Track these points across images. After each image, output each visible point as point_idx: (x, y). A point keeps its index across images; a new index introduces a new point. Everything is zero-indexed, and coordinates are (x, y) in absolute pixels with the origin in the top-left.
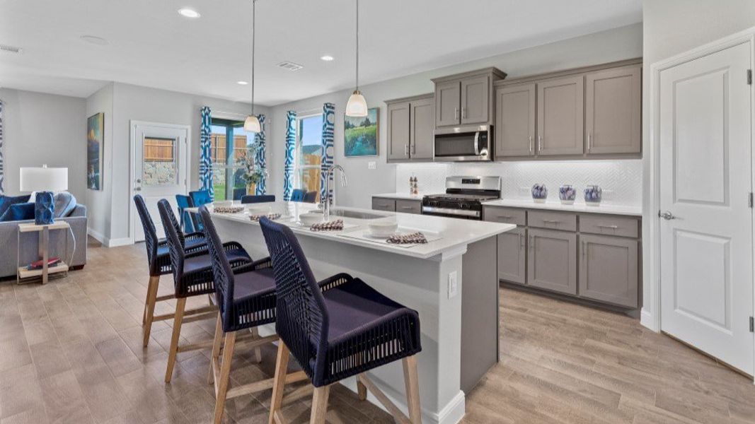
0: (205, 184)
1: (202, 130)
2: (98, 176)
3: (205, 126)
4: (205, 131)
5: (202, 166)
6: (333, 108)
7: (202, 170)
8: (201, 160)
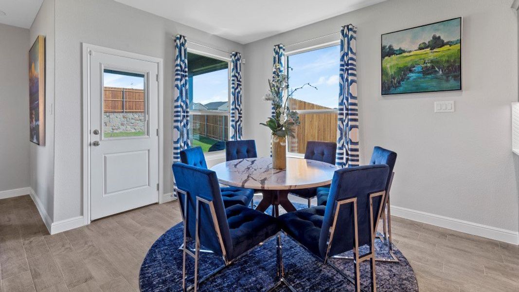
0: (182, 135)
1: (177, 65)
2: (38, 126)
3: (181, 60)
4: (181, 66)
5: (177, 112)
6: (355, 32)
7: (177, 116)
8: (176, 104)
